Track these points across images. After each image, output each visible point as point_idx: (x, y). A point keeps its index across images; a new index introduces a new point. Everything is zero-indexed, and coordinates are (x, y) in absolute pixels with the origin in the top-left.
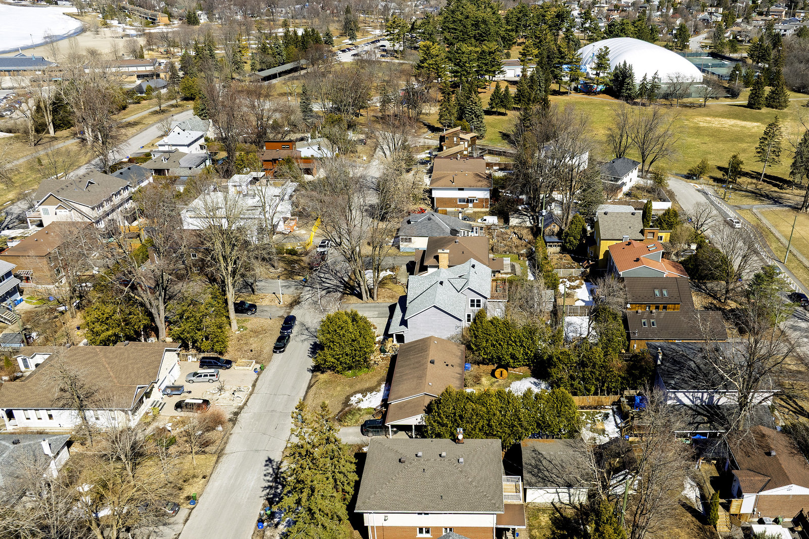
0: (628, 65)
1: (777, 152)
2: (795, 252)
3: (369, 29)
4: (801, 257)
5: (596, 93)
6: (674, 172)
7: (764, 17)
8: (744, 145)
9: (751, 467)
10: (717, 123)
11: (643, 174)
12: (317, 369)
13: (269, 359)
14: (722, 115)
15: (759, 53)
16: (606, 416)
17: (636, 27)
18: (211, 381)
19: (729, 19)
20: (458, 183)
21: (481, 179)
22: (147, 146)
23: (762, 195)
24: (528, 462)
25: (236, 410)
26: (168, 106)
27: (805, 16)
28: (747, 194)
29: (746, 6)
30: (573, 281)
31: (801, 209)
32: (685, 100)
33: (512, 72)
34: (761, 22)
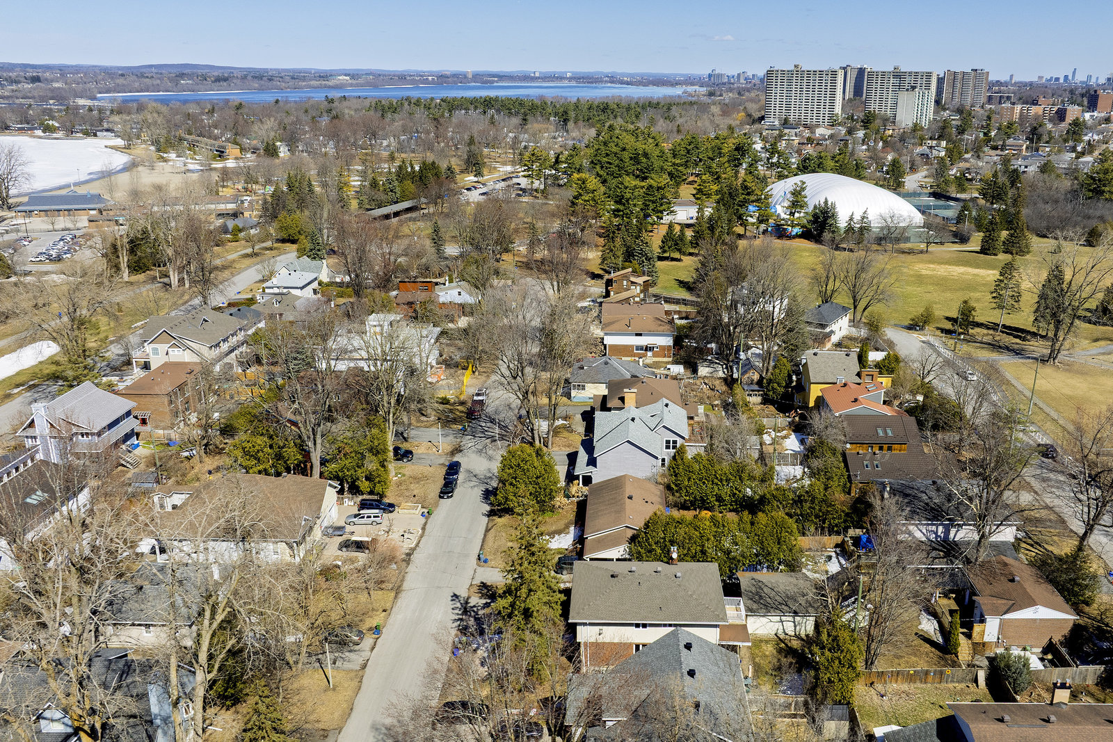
0: (829, 203)
1: (1017, 298)
2: (1041, 405)
3: (498, 165)
4: (1047, 410)
5: (790, 237)
6: (892, 322)
7: (999, 152)
8: (977, 295)
9: (993, 594)
10: (942, 270)
11: (854, 323)
12: (491, 514)
13: (436, 505)
14: (949, 262)
15: (993, 191)
16: (830, 558)
17: (836, 162)
18: (374, 523)
19: (954, 154)
20: (636, 327)
21: (663, 323)
22: (244, 291)
23: (1000, 347)
24: (747, 589)
25: (407, 551)
26: (261, 249)
27: (1051, 151)
28: (982, 345)
29: (976, 139)
30: (779, 431)
31: (1047, 361)
32: (903, 246)
33: (684, 214)
34: (995, 158)
